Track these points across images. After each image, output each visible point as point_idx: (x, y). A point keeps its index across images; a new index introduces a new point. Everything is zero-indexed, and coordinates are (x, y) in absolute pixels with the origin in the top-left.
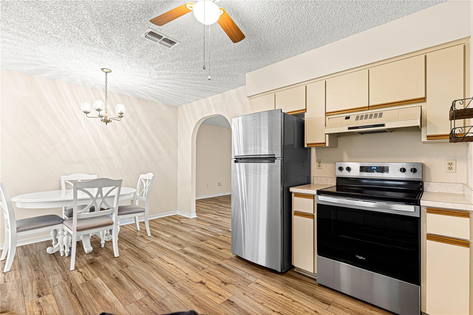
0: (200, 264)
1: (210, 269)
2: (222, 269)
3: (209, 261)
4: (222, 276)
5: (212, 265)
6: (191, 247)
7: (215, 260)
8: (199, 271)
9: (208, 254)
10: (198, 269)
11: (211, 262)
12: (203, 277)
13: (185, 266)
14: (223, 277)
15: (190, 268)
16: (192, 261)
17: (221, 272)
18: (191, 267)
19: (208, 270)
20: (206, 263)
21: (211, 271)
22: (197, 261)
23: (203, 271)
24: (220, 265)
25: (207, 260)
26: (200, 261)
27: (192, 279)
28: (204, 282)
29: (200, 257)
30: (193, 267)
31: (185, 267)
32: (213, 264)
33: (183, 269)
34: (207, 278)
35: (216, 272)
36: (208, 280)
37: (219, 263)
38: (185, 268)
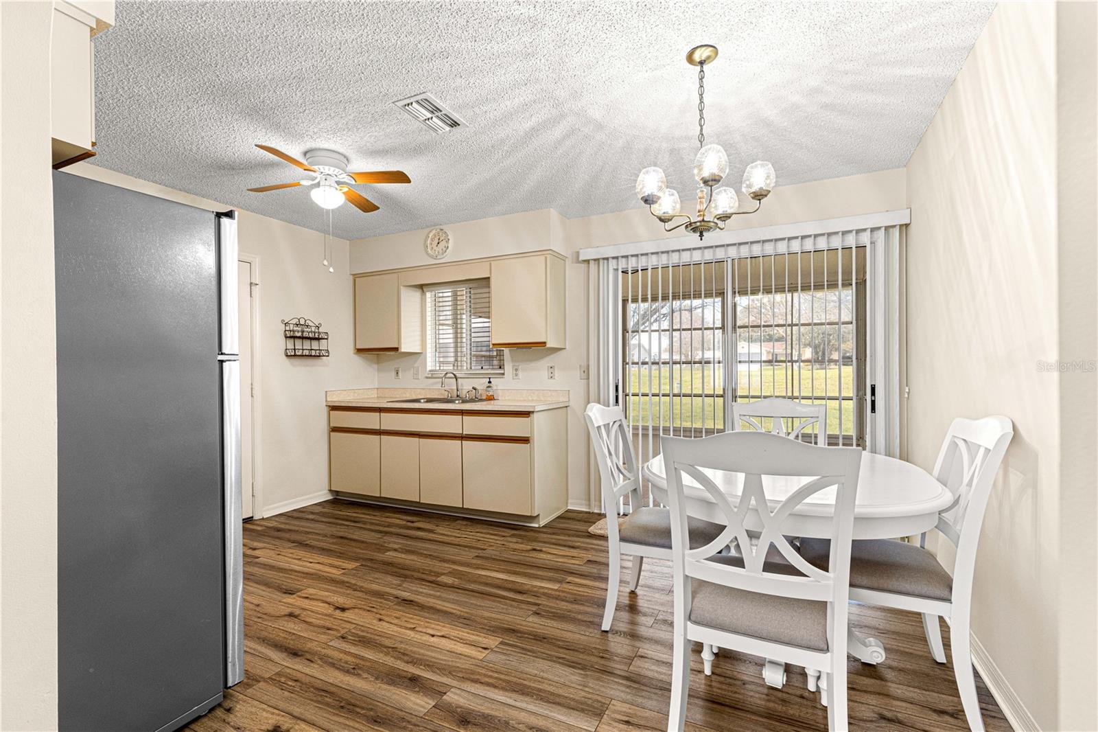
0: (353, 650)
1: (323, 638)
2: (292, 642)
3: (326, 662)
4: (296, 628)
5: (319, 649)
6: (408, 717)
7: (307, 670)
8: (354, 631)
9: (332, 689)
10: (357, 634)
11: (319, 662)
12: (341, 620)
13: (395, 638)
14: (293, 626)
15: (380, 633)
16: (381, 655)
17: (294, 634)
18: (377, 638)
19: (329, 634)
20: (336, 654)
21: (321, 634)
22: (366, 656)
23: (342, 633)
24: (295, 654)
25: (333, 665)
26: (356, 656)
27: (365, 613)
28: (338, 611)
29: (360, 672)
30: (371, 638)
31: (392, 633)
32: (314, 653)
33: (396, 628)
34: (331, 619)
35: (310, 633)
36: (330, 616)
37: (298, 660)
38: (392, 631)
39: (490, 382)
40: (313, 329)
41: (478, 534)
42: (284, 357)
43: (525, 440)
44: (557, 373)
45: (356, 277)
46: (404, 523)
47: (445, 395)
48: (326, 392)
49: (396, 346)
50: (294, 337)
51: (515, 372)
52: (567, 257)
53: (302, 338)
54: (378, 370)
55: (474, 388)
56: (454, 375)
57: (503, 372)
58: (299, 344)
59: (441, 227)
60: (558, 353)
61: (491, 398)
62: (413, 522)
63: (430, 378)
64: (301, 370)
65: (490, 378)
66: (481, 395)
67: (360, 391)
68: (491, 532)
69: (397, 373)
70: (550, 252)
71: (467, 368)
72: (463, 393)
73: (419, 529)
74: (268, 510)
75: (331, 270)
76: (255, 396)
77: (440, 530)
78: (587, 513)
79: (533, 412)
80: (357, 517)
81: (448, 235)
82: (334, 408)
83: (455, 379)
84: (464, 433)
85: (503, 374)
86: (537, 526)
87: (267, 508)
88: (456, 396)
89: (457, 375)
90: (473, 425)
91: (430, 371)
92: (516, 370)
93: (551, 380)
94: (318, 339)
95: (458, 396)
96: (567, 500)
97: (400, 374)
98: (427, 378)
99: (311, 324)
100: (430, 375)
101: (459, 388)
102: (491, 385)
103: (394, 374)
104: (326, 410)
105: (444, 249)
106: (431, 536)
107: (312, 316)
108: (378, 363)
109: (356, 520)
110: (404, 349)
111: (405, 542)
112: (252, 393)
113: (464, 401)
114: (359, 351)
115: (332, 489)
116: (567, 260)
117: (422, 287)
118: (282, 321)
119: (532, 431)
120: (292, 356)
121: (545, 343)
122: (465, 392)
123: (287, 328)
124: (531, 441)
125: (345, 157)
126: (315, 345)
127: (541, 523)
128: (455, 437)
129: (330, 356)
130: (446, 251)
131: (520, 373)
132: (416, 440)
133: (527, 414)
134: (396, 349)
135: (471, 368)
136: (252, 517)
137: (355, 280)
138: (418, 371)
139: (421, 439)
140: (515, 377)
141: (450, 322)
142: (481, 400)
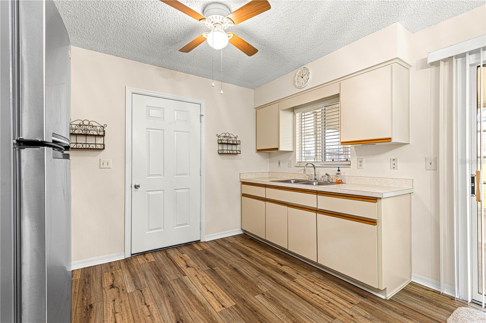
39: (339, 170)
40: (233, 139)
41: (329, 293)
42: (218, 154)
43: (373, 222)
44: (399, 165)
45: (257, 109)
46: (276, 264)
47: (307, 178)
48: (240, 173)
49: (277, 147)
50: (222, 143)
51: (359, 164)
52: (411, 66)
53: (227, 144)
54: (270, 162)
55: (327, 174)
56: (313, 165)
57: (349, 163)
58: (225, 147)
59: (304, 66)
60: (400, 148)
61: (339, 182)
62: (281, 265)
63: (298, 167)
64: (227, 161)
65: (339, 168)
66: (332, 179)
67: (259, 174)
68: (341, 294)
69: (279, 164)
70: (397, 61)
71: (322, 160)
72: (319, 178)
73: (284, 274)
74: (207, 237)
75: (222, 92)
76: (202, 176)
77: (300, 279)
78: (434, 291)
79: (380, 198)
80: (250, 251)
81: (308, 70)
82: (244, 183)
83: (313, 168)
84: (318, 208)
85: (350, 165)
86: (384, 297)
87: (207, 236)
88: (314, 179)
89: (315, 165)
90: (325, 203)
91: (298, 162)
92: (361, 162)
93: (394, 170)
94: (236, 144)
95: (315, 179)
96: (411, 273)
97: (281, 164)
98: (296, 166)
99: (232, 136)
100: (298, 165)
101: (317, 174)
102: (340, 172)
103: (277, 164)
104: (240, 183)
105: (306, 80)
106: (292, 285)
107: (232, 131)
108: (269, 158)
109: (248, 254)
110: (281, 149)
111: (271, 286)
112: (200, 174)
113: (319, 184)
114: (258, 151)
115: (242, 228)
116: (411, 69)
117: (293, 109)
118: (217, 135)
119: (379, 213)
120: (221, 153)
121: (390, 139)
122: (320, 177)
123: (219, 139)
124: (378, 223)
125: (227, 7)
126: (234, 148)
127: (387, 296)
128: (312, 210)
129: (241, 154)
130: (307, 82)
131: (364, 164)
132: (286, 207)
133: (374, 199)
134: (277, 149)
135: (325, 160)
136: (200, 240)
137: (256, 111)
138: (291, 162)
139: (288, 208)
140: (359, 167)
141: (313, 133)
142: (332, 183)
